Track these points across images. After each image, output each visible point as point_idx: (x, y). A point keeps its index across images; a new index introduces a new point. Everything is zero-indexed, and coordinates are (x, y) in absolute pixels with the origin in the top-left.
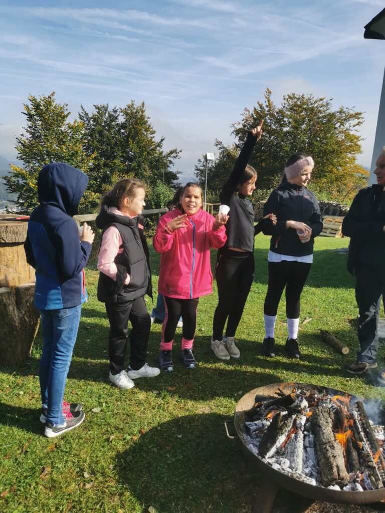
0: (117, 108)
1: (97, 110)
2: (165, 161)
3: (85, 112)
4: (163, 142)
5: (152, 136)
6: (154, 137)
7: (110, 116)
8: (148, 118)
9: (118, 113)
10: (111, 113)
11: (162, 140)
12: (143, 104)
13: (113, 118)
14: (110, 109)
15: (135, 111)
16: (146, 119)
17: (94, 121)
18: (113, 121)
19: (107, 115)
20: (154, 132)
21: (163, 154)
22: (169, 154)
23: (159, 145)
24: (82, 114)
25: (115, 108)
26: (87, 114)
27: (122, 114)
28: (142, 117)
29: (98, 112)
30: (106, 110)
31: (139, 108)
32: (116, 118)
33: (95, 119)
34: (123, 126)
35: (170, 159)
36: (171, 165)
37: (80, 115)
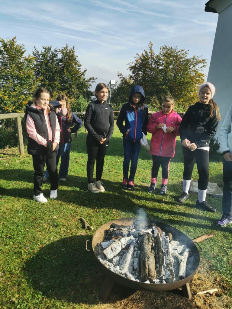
0: (57, 49)
1: (45, 50)
2: (86, 84)
3: (37, 51)
4: (86, 72)
5: (79, 68)
6: (80, 69)
7: (53, 53)
8: (77, 56)
9: (57, 52)
10: (54, 52)
11: (85, 71)
12: (74, 47)
13: (54, 55)
14: (53, 49)
15: (68, 51)
16: (75, 57)
17: (42, 56)
18: (54, 57)
19: (51, 53)
20: (80, 66)
21: (86, 80)
22: (89, 80)
23: (83, 74)
24: (35, 52)
25: (56, 49)
26: (38, 52)
27: (60, 53)
28: (73, 56)
29: (45, 51)
30: (50, 50)
31: (71, 50)
32: (57, 55)
33: (43, 55)
34: (61, 61)
35: (89, 83)
36: (90, 87)
37: (33, 52)
